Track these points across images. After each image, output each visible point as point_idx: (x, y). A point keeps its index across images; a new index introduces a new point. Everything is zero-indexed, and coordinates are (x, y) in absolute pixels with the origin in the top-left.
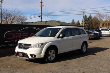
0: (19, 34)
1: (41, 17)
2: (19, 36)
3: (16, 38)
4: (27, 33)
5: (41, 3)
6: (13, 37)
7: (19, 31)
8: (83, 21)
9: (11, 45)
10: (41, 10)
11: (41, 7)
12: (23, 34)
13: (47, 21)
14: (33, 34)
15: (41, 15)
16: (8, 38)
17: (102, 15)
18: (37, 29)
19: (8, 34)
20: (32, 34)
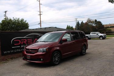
0: (25, 40)
1: (40, 24)
2: (25, 42)
3: (22, 44)
5: (40, 12)
7: (25, 37)
9: (18, 50)
10: (40, 18)
11: (40, 16)
13: (46, 28)
15: (40, 22)
16: (15, 44)
17: (92, 21)
18: (40, 35)
19: (15, 40)
20: (36, 39)
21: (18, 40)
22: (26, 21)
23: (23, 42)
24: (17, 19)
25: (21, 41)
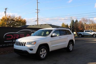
3: (14, 39)
4: (24, 35)
5: (38, 10)
6: (12, 38)
7: (17, 33)
8: (70, 25)
9: (10, 44)
10: (38, 16)
11: (38, 13)
12: (20, 35)
14: (29, 35)
15: (37, 19)
16: (7, 39)
17: (86, 20)
18: (32, 31)
19: (7, 35)
21: (11, 35)
23: (15, 37)
25: (13, 36)
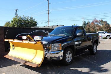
1: (48, 23)
5: (49, 11)
10: (49, 17)
13: (53, 26)
22: (35, 19)
24: (27, 17)
